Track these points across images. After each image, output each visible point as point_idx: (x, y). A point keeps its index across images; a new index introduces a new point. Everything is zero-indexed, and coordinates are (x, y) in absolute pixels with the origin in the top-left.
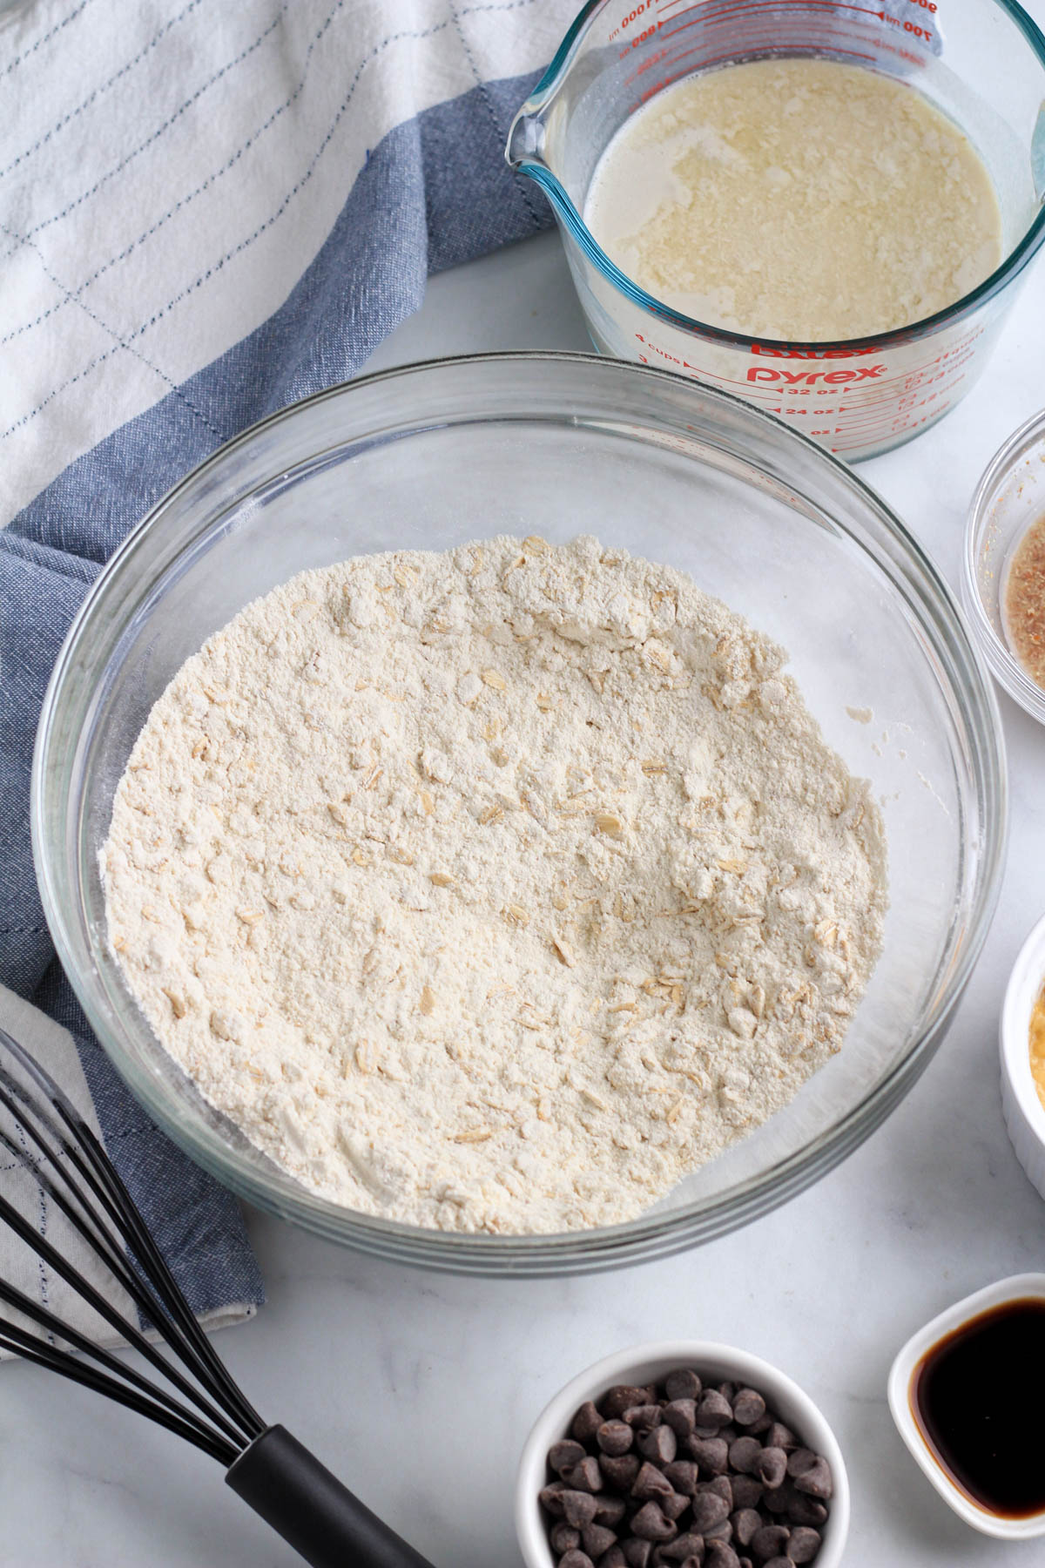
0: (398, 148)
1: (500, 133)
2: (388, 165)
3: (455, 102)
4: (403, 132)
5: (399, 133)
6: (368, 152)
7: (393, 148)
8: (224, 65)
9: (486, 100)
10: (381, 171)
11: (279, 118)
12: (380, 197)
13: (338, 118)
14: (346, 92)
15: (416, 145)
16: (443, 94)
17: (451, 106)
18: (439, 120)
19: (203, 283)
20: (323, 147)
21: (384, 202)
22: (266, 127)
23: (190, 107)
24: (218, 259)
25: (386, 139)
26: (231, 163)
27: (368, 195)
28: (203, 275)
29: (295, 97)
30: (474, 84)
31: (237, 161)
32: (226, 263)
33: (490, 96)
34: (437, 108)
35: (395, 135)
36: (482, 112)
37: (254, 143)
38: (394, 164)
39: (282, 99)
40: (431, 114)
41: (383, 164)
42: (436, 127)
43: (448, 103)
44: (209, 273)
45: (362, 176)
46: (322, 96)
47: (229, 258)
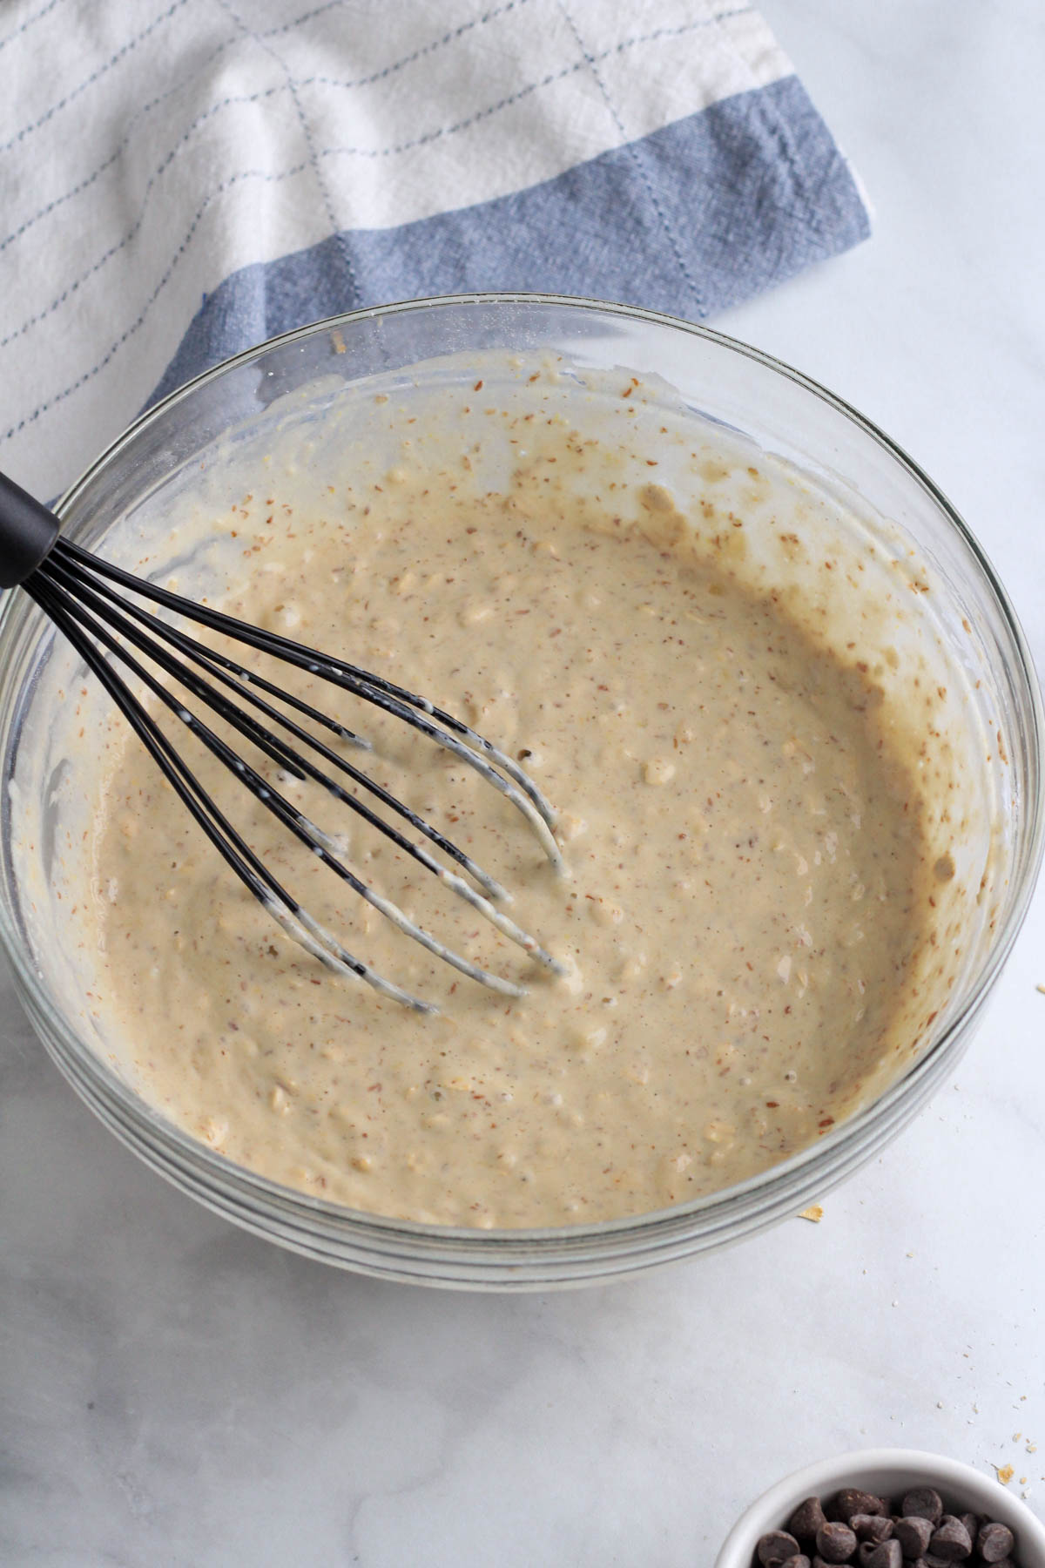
0: (239, 292)
1: (357, 288)
2: (226, 311)
3: (309, 252)
4: (245, 276)
5: (241, 277)
6: (205, 295)
7: (233, 294)
8: (53, 200)
9: (343, 251)
10: (218, 316)
11: (112, 259)
12: (214, 344)
13: (175, 260)
14: (186, 231)
15: (259, 294)
16: (297, 244)
17: (304, 257)
18: (290, 271)
19: (15, 435)
20: (156, 292)
21: (218, 350)
22: (96, 268)
23: (14, 242)
24: (33, 408)
25: (226, 283)
26: (55, 306)
27: (201, 341)
28: (15, 426)
29: (130, 237)
30: (330, 232)
31: (62, 304)
32: (42, 414)
33: (348, 246)
34: (290, 258)
35: (237, 278)
36: (338, 263)
37: (82, 285)
38: (232, 309)
39: (115, 239)
40: (282, 265)
41: (220, 310)
42: (286, 279)
43: (301, 253)
44: (23, 424)
45: (197, 322)
46: (159, 236)
47: (45, 408)
